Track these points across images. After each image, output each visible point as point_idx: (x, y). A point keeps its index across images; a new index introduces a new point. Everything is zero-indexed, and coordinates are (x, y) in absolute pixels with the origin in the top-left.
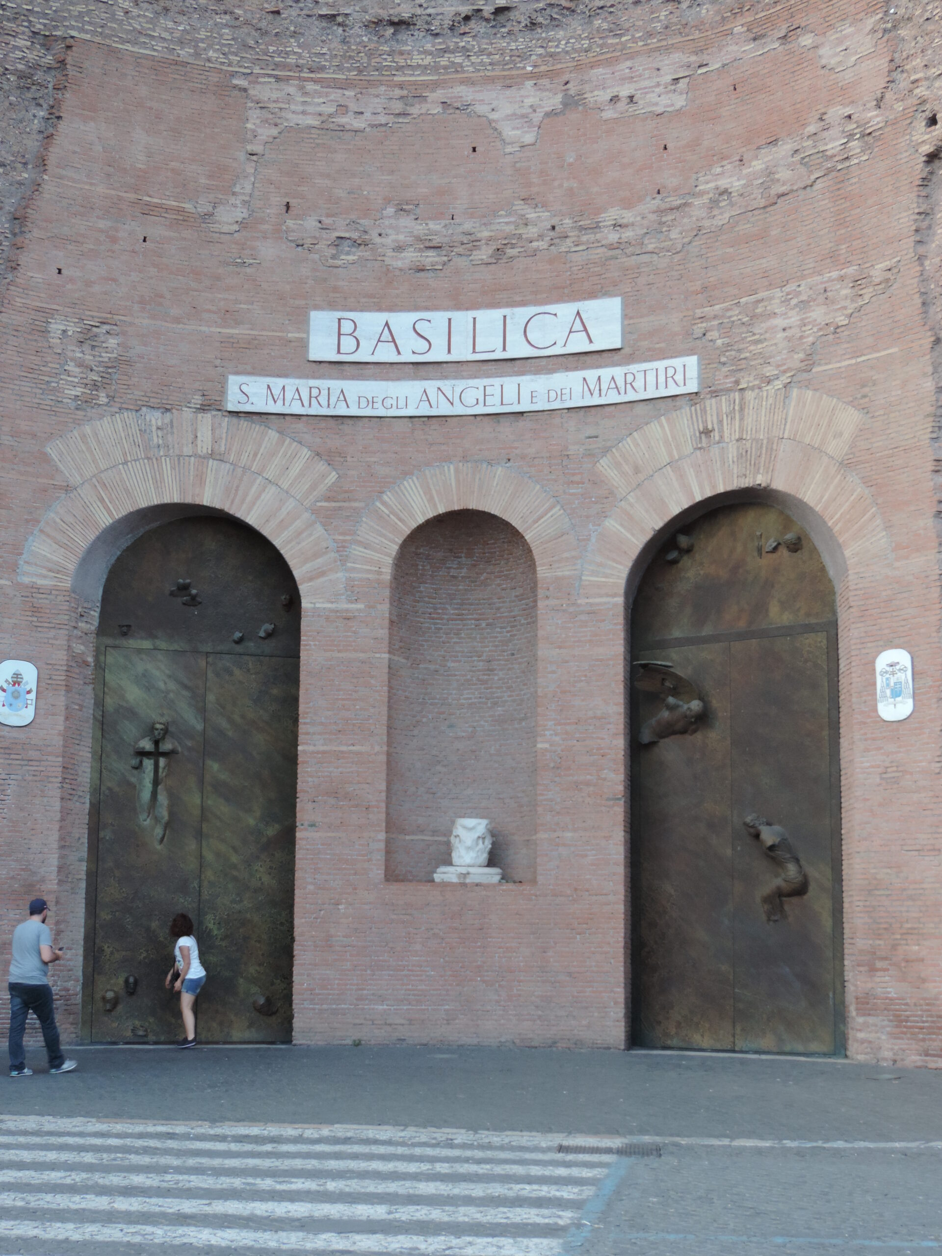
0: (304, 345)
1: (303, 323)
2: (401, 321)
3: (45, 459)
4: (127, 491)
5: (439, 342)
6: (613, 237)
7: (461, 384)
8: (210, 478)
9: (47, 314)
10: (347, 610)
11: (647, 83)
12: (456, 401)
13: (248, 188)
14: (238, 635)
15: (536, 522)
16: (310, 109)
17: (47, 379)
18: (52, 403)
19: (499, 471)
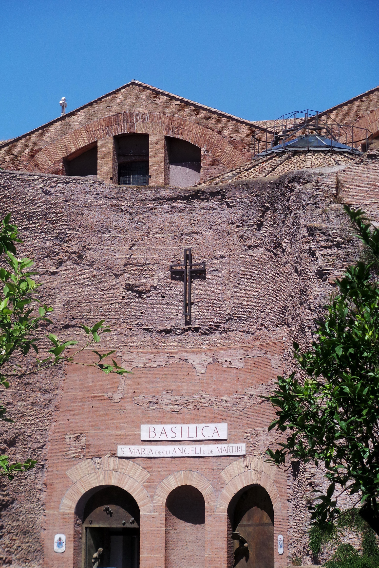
0: (140, 435)
1: (139, 428)
2: (168, 427)
3: (66, 476)
4: (89, 482)
5: (178, 434)
6: (225, 404)
7: (185, 447)
8: (113, 477)
9: (65, 433)
10: (153, 515)
11: (234, 358)
12: (183, 452)
13: (122, 388)
14: (123, 522)
15: (205, 489)
16: (140, 361)
17: (66, 452)
18: (67, 459)
19: (195, 473)
